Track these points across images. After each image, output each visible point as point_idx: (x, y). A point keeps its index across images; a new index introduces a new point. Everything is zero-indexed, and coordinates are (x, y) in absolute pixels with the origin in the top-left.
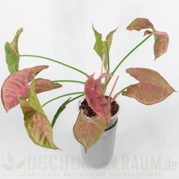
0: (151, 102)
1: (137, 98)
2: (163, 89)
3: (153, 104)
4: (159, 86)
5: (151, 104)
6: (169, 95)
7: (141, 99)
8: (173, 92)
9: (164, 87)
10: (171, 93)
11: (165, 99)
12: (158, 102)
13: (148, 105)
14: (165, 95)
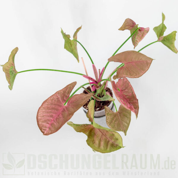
0: (140, 74)
1: (128, 76)
2: (144, 61)
3: (142, 75)
4: (141, 60)
5: (141, 76)
6: (151, 63)
7: (131, 76)
8: (152, 61)
9: (144, 60)
10: (151, 62)
11: (149, 68)
12: (145, 72)
13: (138, 77)
14: (148, 65)
